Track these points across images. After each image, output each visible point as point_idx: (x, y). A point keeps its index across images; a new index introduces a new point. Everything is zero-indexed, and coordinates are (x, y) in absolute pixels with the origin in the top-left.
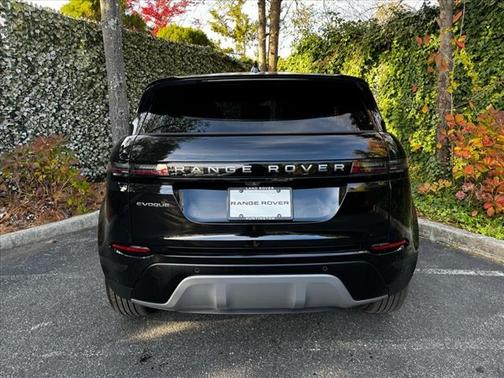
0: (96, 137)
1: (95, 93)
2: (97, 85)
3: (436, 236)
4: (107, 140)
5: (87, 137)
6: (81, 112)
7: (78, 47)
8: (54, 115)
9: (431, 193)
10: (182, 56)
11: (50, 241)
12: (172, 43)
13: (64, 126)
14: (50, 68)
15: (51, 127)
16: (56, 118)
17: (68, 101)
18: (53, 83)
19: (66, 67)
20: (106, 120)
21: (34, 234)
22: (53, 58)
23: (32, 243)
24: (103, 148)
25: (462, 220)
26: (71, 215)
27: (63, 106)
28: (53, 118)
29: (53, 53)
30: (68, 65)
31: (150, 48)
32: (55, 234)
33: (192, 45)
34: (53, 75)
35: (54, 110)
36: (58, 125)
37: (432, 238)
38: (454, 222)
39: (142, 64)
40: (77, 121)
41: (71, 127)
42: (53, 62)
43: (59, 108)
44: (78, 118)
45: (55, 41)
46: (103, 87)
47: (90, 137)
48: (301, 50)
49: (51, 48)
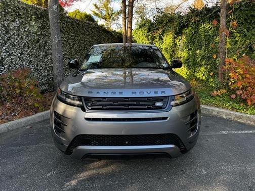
0: (41, 70)
1: (40, 46)
2: (41, 41)
3: (226, 116)
4: (46, 71)
5: (36, 70)
6: (33, 56)
7: (31, 20)
8: (19, 57)
9: (218, 95)
10: (83, 27)
11: (28, 127)
12: (77, 20)
13: (24, 63)
14: (17, 31)
15: (17, 64)
16: (20, 59)
17: (26, 50)
18: (18, 39)
19: (25, 31)
20: (46, 60)
21: (18, 123)
22: (18, 26)
23: (18, 129)
24: (44, 76)
25: (237, 108)
26: (36, 113)
27: (24, 52)
28: (18, 59)
29: (18, 22)
30: (26, 30)
31: (67, 22)
32: (29, 123)
33: (87, 22)
34: (18, 35)
35: (19, 55)
36: (21, 63)
37: (224, 117)
38: (233, 109)
39: (64, 31)
40: (31, 61)
41: (28, 64)
42: (18, 27)
43: (22, 54)
44: (31, 59)
45: (19, 16)
46: (44, 42)
47: (38, 70)
48: (141, 27)
49: (17, 20)
